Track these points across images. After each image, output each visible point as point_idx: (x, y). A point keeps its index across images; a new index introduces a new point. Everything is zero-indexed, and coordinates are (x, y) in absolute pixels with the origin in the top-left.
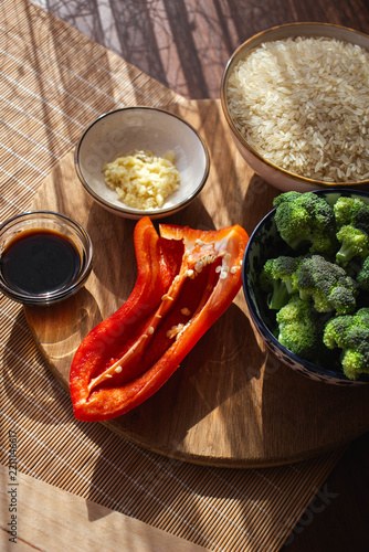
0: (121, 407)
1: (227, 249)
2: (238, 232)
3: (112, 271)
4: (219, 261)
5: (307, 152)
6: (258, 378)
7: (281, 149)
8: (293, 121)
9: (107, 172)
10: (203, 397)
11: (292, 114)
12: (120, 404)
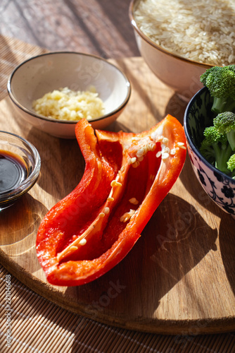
0: (93, 273)
1: (164, 135)
2: (171, 120)
3: (56, 183)
4: (158, 147)
5: (218, 49)
6: (215, 249)
7: (195, 50)
8: (199, 30)
9: (38, 107)
10: (166, 271)
11: (197, 26)
12: (91, 270)
